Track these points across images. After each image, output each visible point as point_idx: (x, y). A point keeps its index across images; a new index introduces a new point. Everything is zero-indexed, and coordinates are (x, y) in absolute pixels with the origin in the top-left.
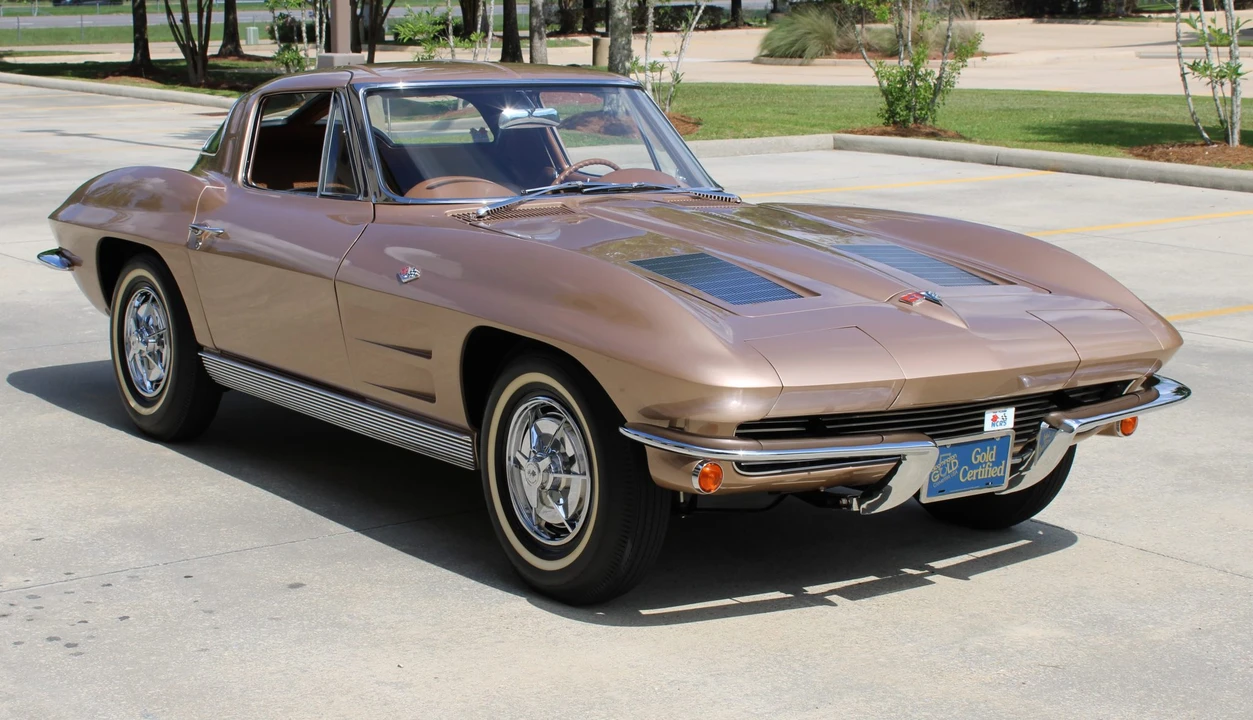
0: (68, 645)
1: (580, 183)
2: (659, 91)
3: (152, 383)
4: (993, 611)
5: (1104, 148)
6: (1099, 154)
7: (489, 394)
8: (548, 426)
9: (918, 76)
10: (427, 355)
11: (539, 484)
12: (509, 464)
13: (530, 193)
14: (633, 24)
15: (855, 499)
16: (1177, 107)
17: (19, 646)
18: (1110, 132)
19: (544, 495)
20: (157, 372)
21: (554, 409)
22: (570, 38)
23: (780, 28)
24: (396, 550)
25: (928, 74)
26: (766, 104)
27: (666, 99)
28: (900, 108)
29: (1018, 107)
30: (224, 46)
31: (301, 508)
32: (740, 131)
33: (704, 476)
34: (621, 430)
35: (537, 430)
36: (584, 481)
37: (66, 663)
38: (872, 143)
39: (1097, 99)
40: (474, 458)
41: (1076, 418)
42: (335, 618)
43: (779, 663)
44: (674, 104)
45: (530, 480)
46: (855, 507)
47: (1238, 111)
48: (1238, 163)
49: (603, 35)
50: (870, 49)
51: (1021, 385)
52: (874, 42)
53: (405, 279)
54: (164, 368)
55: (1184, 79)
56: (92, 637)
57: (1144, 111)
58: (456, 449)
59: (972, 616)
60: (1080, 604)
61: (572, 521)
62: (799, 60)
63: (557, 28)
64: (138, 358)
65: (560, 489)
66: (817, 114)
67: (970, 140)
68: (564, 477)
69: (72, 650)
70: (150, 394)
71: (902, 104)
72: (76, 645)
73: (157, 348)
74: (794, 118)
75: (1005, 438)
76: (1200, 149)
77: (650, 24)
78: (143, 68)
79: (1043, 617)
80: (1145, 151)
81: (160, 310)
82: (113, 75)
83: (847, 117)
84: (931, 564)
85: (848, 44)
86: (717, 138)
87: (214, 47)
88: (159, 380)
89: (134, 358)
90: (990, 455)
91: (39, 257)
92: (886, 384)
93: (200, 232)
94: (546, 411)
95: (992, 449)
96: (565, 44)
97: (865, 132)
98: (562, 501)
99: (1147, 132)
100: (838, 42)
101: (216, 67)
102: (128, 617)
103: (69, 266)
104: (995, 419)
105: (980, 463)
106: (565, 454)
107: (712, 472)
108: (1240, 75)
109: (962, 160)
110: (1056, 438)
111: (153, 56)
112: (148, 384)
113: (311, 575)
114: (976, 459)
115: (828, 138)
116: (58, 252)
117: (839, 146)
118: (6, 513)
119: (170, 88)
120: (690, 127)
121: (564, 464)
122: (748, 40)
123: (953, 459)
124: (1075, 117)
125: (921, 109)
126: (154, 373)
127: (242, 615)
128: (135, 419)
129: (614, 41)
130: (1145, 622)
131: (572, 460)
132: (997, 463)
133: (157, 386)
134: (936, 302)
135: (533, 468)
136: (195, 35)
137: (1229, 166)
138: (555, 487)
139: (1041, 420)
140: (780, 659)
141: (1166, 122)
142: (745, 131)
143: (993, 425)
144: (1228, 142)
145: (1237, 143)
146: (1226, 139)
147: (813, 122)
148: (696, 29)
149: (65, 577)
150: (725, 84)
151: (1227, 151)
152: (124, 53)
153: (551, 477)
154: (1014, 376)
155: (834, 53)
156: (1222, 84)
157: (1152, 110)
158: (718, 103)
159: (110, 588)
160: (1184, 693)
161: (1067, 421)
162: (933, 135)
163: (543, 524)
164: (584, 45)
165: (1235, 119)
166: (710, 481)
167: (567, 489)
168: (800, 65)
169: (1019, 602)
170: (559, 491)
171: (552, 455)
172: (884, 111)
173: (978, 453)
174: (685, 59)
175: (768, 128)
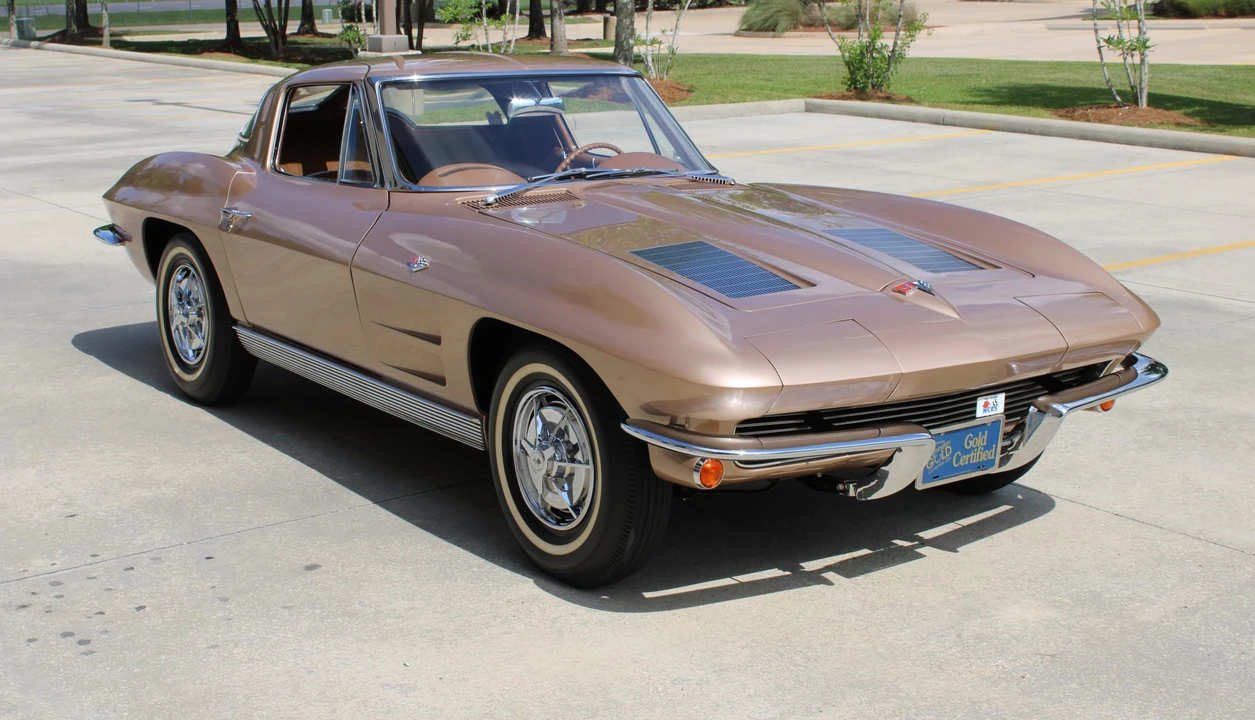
0: (81, 642)
1: (583, 170)
2: (658, 61)
3: (194, 351)
4: (985, 589)
5: (1033, 110)
6: (1029, 115)
7: (496, 382)
8: (552, 415)
9: (874, 49)
10: (436, 340)
11: (544, 472)
12: (516, 449)
13: (536, 180)
14: (636, 4)
15: (851, 486)
16: (1086, 72)
17: (32, 644)
18: (1034, 95)
19: (549, 482)
20: (197, 342)
21: (557, 398)
22: (586, 16)
23: (757, 7)
24: (411, 525)
25: (883, 47)
26: (746, 71)
27: (664, 69)
28: (859, 76)
29: (955, 73)
30: (302, 25)
31: (325, 478)
32: (726, 97)
33: (705, 472)
34: (623, 426)
35: (543, 418)
36: (588, 471)
37: (75, 665)
38: (837, 106)
39: (1020, 66)
40: (484, 440)
41: (1062, 402)
42: (346, 606)
43: (781, 655)
44: (671, 72)
45: (536, 466)
46: (852, 493)
47: (1145, 78)
48: (1148, 123)
49: (612, 14)
50: (830, 23)
51: (1010, 372)
52: (833, 18)
53: (416, 268)
54: (204, 338)
55: (1100, 52)
56: (106, 632)
57: (1059, 75)
58: (466, 430)
59: (965, 595)
60: (1066, 579)
61: (577, 508)
62: (771, 33)
63: (575, 8)
64: (181, 328)
65: (565, 476)
66: (789, 80)
67: (918, 103)
68: (568, 467)
69: (83, 648)
70: (192, 361)
71: (861, 73)
72: (88, 642)
73: (197, 319)
74: (770, 84)
75: (996, 423)
76: (1114, 111)
77: (650, 6)
78: (234, 45)
79: (1034, 595)
80: (1067, 112)
81: (199, 284)
82: (209, 51)
83: (815, 83)
84: (921, 534)
85: (812, 19)
86: (708, 103)
87: (293, 27)
88: (200, 349)
89: (177, 328)
90: (981, 440)
91: (95, 231)
92: (883, 379)
93: (231, 216)
94: (550, 400)
95: (983, 434)
96: (581, 22)
97: (831, 97)
98: (566, 487)
99: (1066, 94)
100: (803, 18)
101: (295, 43)
102: (144, 607)
103: (120, 241)
104: (986, 405)
105: (972, 448)
106: (568, 442)
107: (713, 468)
108: (1147, 47)
109: (914, 121)
110: (1044, 422)
111: (243, 35)
112: (191, 353)
113: (327, 554)
114: (968, 444)
115: (801, 102)
116: (112, 228)
117: (809, 109)
118: (47, 487)
119: (252, 62)
120: (684, 94)
121: (569, 451)
122: (729, 18)
123: (947, 446)
124: (1003, 82)
125: (878, 77)
126: (195, 344)
127: (256, 603)
128: (179, 384)
129: (619, 22)
130: (1131, 600)
131: (575, 448)
132: (988, 447)
133: (198, 355)
134: (929, 292)
135: (538, 456)
136: (276, 17)
137: (1140, 125)
138: (560, 475)
139: (1029, 405)
140: (781, 650)
141: (1079, 85)
142: (731, 97)
143: (985, 411)
144: (1137, 104)
145: (1145, 105)
146: (1135, 101)
147: (786, 87)
148: (689, 8)
149: (90, 560)
150: (712, 54)
151: (1137, 112)
152: (219, 32)
153: (556, 464)
154: (1004, 365)
155: (801, 27)
156: (1133, 56)
157: (1066, 75)
158: (706, 72)
159: (132, 572)
160: (1183, 686)
161: (1055, 406)
162: (888, 99)
163: (549, 508)
164: (596, 22)
165: (1144, 85)
166: (711, 477)
167: (572, 475)
168: (774, 37)
169: (1008, 578)
170: (563, 479)
171: (556, 444)
172: (846, 80)
173: (970, 438)
174: (680, 33)
175: (750, 94)
